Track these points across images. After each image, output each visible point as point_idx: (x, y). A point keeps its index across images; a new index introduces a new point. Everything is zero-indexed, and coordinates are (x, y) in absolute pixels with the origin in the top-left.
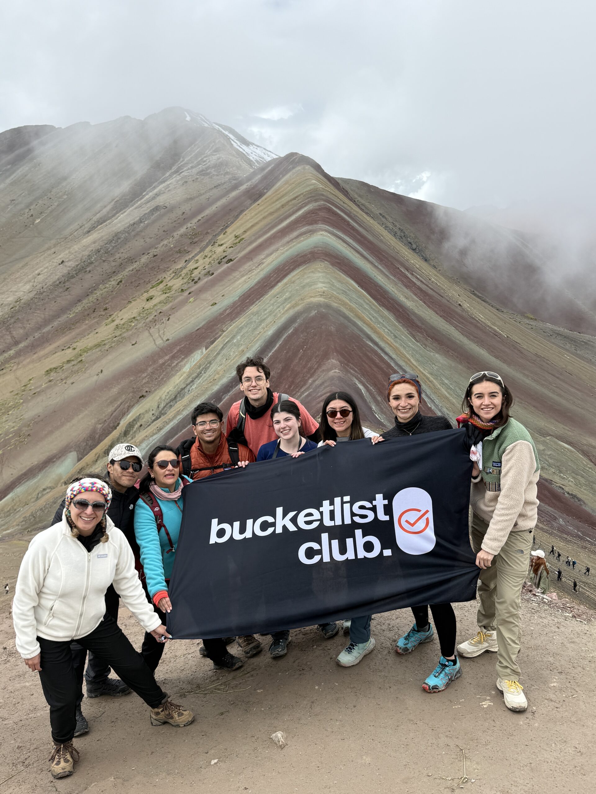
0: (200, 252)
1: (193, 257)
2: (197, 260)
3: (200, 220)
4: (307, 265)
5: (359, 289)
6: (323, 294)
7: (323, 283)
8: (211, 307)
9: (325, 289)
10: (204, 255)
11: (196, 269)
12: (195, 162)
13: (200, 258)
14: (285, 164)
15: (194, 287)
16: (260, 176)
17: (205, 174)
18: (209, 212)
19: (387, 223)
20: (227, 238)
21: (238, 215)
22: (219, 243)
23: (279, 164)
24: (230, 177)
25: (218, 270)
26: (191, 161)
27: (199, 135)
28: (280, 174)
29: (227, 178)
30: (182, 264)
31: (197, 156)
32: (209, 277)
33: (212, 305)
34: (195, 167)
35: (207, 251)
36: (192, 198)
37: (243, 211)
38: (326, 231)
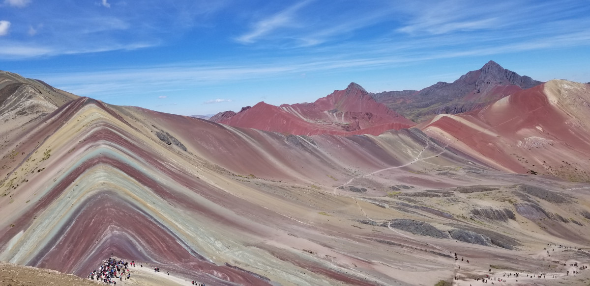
0: (18, 167)
2: (16, 172)
5: (130, 177)
6: (103, 184)
7: (104, 176)
10: (21, 168)
11: (16, 178)
12: (14, 106)
13: (18, 170)
14: (78, 104)
15: (13, 192)
16: (61, 113)
17: (22, 113)
18: (24, 139)
19: (158, 131)
20: (38, 155)
21: (45, 139)
22: (32, 159)
23: (75, 104)
24: (40, 114)
25: (31, 178)
26: (11, 106)
27: (16, 89)
28: (74, 111)
29: (38, 115)
30: (5, 175)
31: (15, 102)
32: (25, 183)
33: (27, 202)
34: (14, 109)
35: (24, 166)
36: (12, 131)
37: (49, 136)
38: (106, 144)
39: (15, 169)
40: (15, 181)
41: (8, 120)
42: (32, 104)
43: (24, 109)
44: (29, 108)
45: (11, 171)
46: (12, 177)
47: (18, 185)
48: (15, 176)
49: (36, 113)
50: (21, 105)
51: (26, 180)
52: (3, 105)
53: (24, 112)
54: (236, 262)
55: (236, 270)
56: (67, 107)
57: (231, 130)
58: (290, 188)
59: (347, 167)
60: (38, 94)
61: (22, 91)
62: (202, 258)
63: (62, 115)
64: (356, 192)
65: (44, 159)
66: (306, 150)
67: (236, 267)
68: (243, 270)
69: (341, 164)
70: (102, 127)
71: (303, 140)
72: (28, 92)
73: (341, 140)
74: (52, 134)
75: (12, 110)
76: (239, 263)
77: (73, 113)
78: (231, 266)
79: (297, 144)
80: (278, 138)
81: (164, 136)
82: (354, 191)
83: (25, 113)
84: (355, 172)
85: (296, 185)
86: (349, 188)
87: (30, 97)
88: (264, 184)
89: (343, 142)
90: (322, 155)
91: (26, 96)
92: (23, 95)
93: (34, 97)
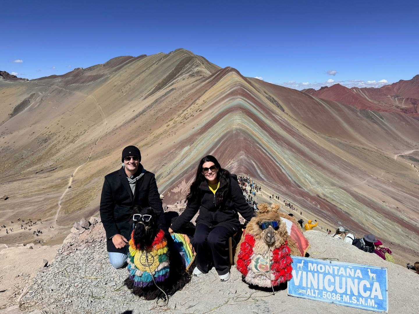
0: (189, 107)
4: (232, 112)
5: (254, 122)
6: (239, 124)
7: (239, 120)
9: (240, 122)
11: (187, 114)
12: (188, 71)
13: (189, 109)
14: (225, 71)
15: (186, 121)
16: (214, 77)
17: (192, 76)
18: (193, 91)
19: (267, 96)
20: (200, 102)
21: (205, 92)
22: (197, 103)
23: (222, 71)
24: (202, 77)
25: (196, 114)
26: (187, 70)
27: (191, 59)
28: (222, 75)
29: (201, 77)
30: (181, 112)
31: (189, 68)
32: (192, 117)
33: (193, 128)
35: (192, 107)
36: (186, 86)
37: (207, 90)
38: (241, 98)
39: (187, 108)
40: (187, 115)
41: (184, 79)
42: (198, 70)
43: (193, 73)
44: (196, 72)
45: (185, 109)
46: (185, 112)
47: (188, 118)
48: (186, 113)
50: (192, 71)
51: (193, 115)
52: (183, 70)
54: (325, 196)
55: (325, 201)
56: (218, 73)
57: (318, 100)
58: (361, 149)
59: (409, 141)
60: (202, 64)
61: (193, 62)
62: (300, 187)
63: (214, 79)
64: (414, 161)
65: (203, 104)
66: (375, 122)
67: (324, 199)
68: (331, 203)
69: (404, 137)
70: (239, 87)
71: (373, 114)
72: (196, 63)
73: (407, 118)
74: (209, 89)
75: (187, 73)
76: (327, 197)
77: (221, 77)
78: (321, 198)
79: (367, 117)
80: (353, 110)
81: (271, 99)
82: (412, 160)
83: (194, 75)
84: (416, 145)
85: (365, 147)
86: (409, 157)
87: (197, 66)
88: (340, 143)
89: (409, 120)
90: (389, 128)
92: (194, 64)
93: (200, 66)
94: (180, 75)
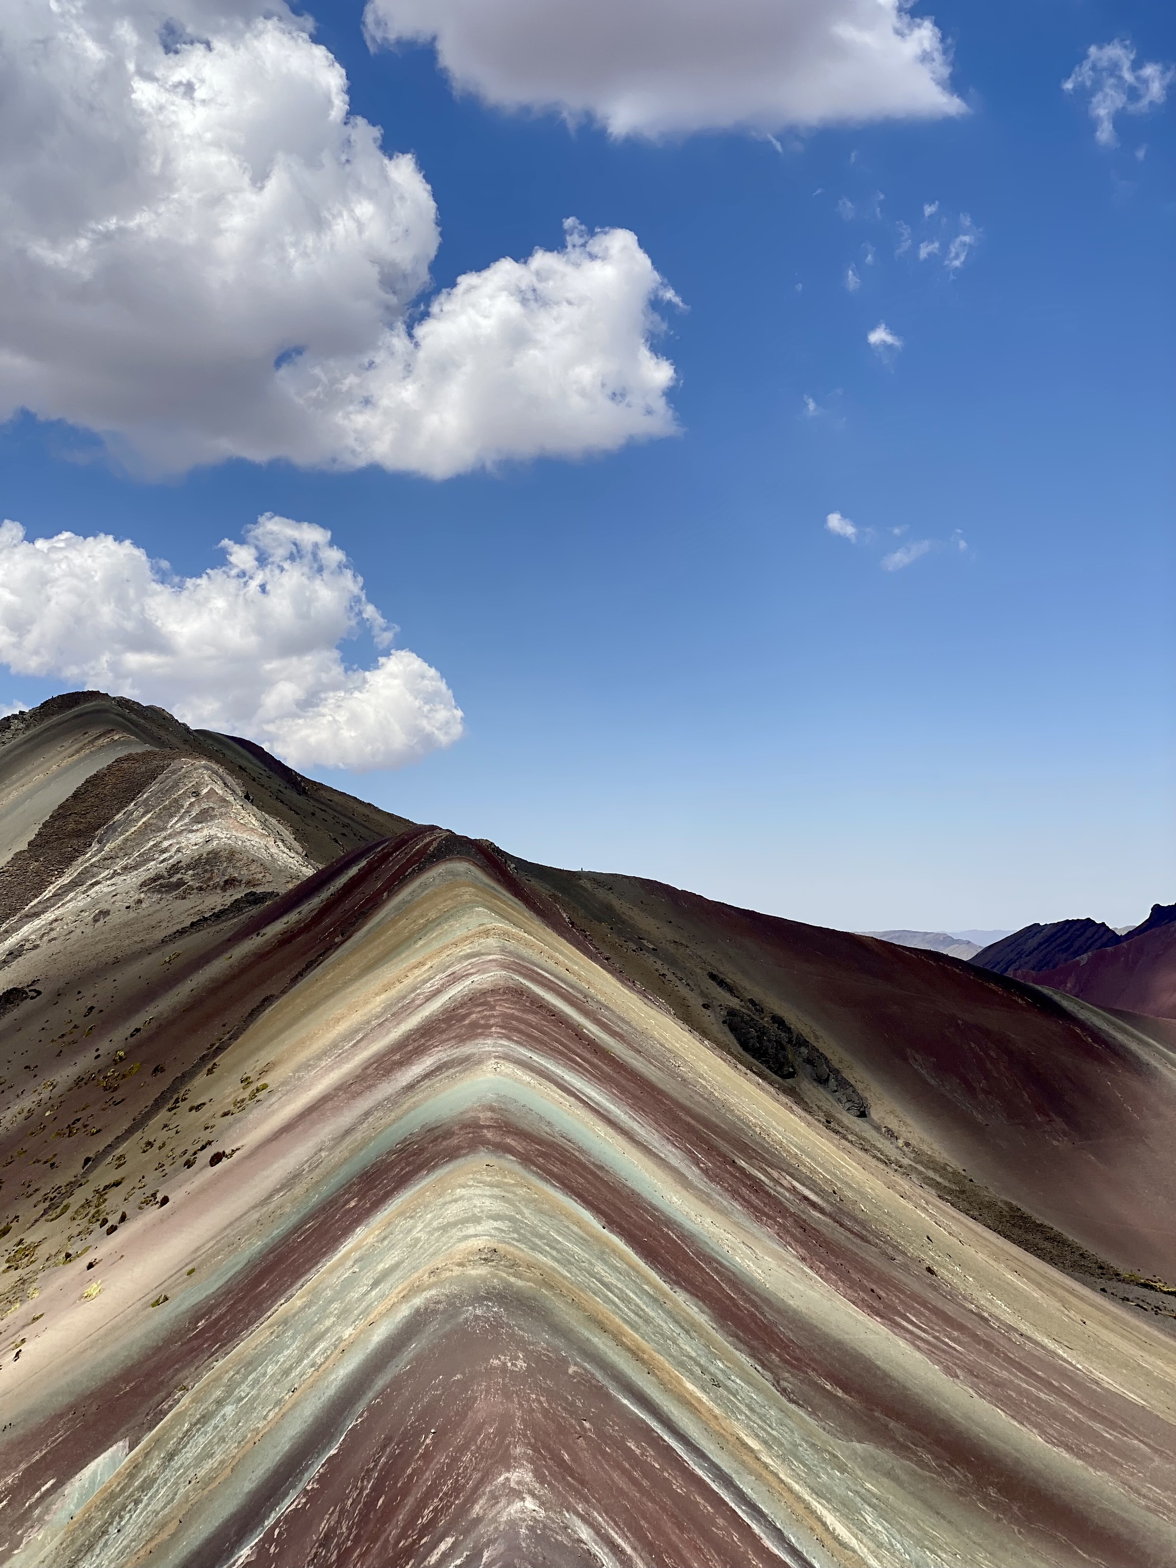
0: (130, 1132)
1: (110, 1146)
2: (122, 1157)
3: (138, 1030)
8: (151, 1309)
10: (145, 1140)
11: (117, 1184)
12: (136, 854)
13: (131, 1149)
14: (399, 858)
15: (104, 1246)
16: (325, 894)
17: (167, 884)
18: (166, 1004)
19: (735, 1004)
20: (216, 1086)
21: (254, 1014)
22: (191, 1099)
23: (385, 858)
24: (238, 894)
25: (181, 1188)
26: (124, 850)
27: (149, 777)
29: (227, 900)
30: (75, 1167)
31: (144, 835)
32: (154, 1212)
33: (157, 1303)
34: (135, 867)
35: (155, 1130)
36: (118, 962)
37: (268, 1000)
38: (507, 1057)
39: (120, 1140)
41: (105, 914)
42: (210, 847)
43: (175, 869)
44: (196, 864)
45: (101, 1147)
47: (123, 1218)
49: (224, 889)
50: (166, 850)
51: (160, 1197)
52: (95, 847)
53: (174, 879)
56: (354, 871)
60: (238, 804)
61: (176, 785)
63: (325, 911)
70: (499, 974)
72: (196, 794)
74: (283, 992)
75: (127, 870)
77: (374, 903)
81: (762, 1032)
83: (179, 885)
87: (204, 817)
91: (187, 812)
92: (177, 804)
93: (221, 814)
94: (74, 884)
